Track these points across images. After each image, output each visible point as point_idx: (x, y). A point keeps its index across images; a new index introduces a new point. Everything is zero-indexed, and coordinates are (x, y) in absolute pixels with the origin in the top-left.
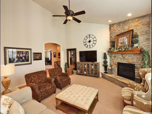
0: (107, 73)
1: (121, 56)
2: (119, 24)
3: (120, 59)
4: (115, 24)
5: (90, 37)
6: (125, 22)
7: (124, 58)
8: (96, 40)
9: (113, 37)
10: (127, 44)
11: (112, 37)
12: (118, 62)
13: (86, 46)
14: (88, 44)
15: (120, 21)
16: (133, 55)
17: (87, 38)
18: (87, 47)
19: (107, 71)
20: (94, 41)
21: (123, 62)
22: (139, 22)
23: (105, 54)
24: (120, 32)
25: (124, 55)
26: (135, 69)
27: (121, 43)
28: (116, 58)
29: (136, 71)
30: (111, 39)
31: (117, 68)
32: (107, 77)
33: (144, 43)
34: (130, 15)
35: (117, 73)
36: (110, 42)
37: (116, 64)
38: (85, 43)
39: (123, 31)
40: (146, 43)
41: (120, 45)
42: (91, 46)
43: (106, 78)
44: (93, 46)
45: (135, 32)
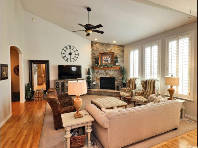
0: (91, 89)
1: (104, 72)
2: (103, 44)
3: (103, 74)
4: (98, 43)
5: (70, 48)
6: (108, 45)
7: (107, 73)
8: (78, 54)
9: (96, 54)
10: (110, 62)
11: (94, 54)
12: (101, 77)
13: (66, 59)
14: (68, 57)
15: (103, 42)
16: (114, 71)
17: (67, 49)
18: (66, 61)
19: (91, 87)
20: (75, 54)
21: (106, 77)
22: (118, 48)
23: (89, 70)
24: (103, 51)
25: (106, 71)
26: (116, 81)
27: (105, 61)
28: (99, 74)
29: (116, 82)
30: (93, 55)
31: (100, 83)
32: (93, 92)
33: (121, 63)
34: (115, 42)
35: (99, 87)
36: (92, 59)
37: (99, 79)
38: (64, 55)
39: (106, 51)
40: (122, 63)
41: (103, 62)
42: (73, 60)
43: (91, 94)
44: (75, 60)
45: (115, 54)
